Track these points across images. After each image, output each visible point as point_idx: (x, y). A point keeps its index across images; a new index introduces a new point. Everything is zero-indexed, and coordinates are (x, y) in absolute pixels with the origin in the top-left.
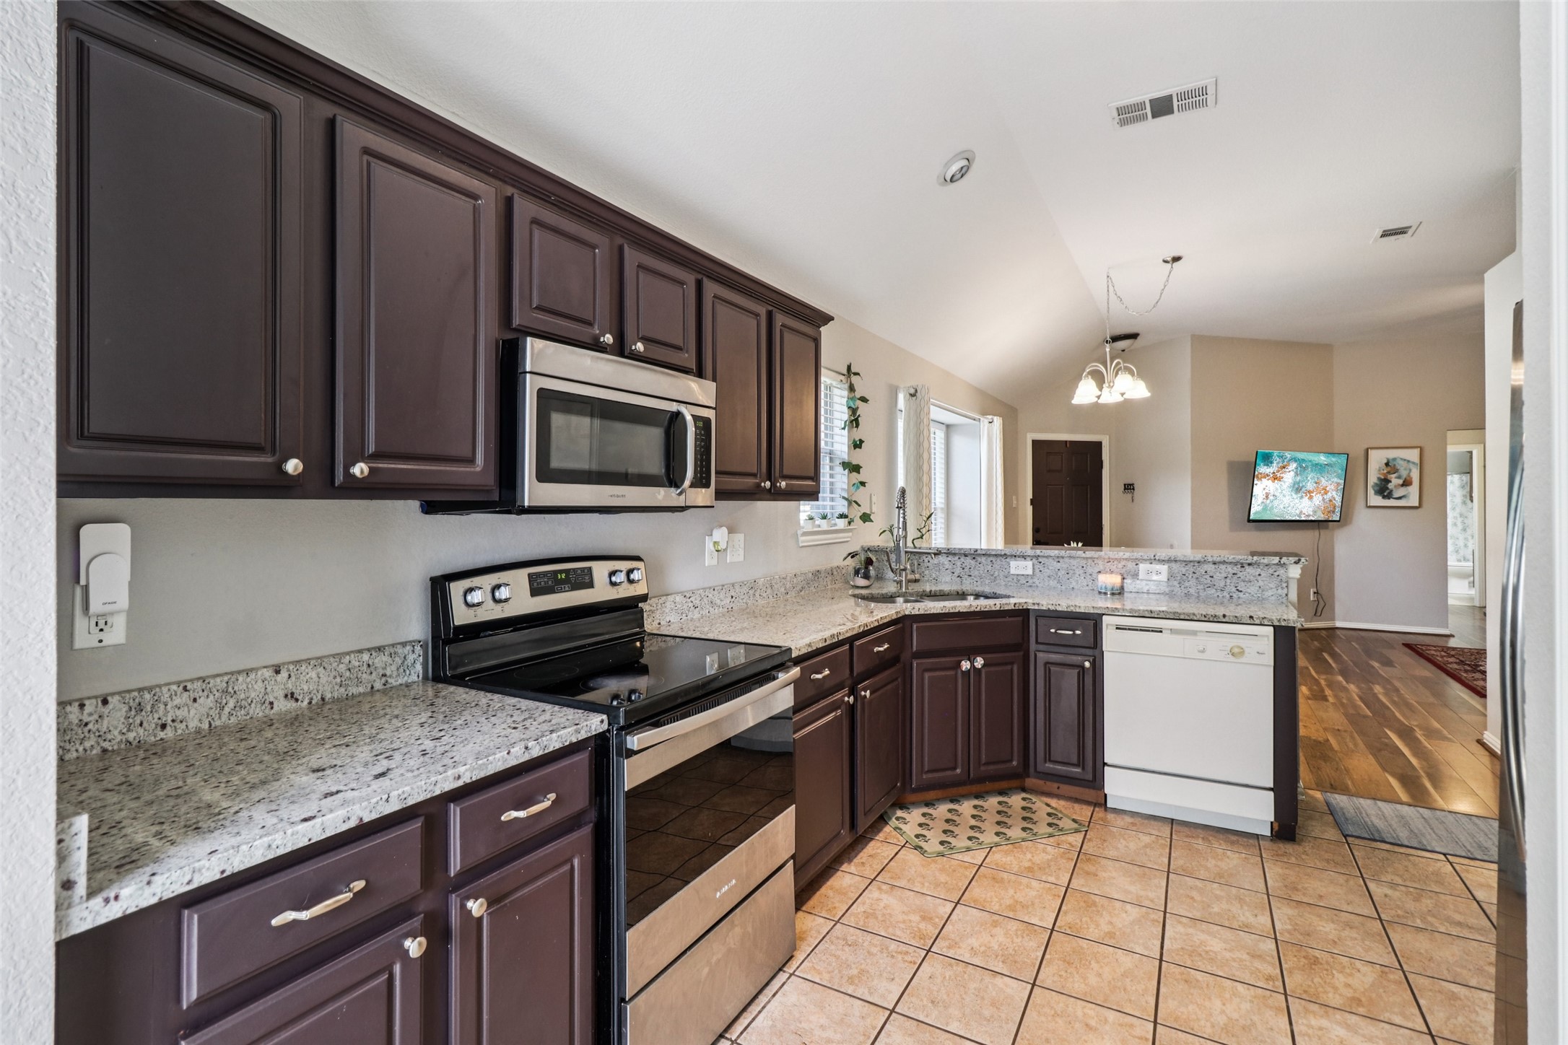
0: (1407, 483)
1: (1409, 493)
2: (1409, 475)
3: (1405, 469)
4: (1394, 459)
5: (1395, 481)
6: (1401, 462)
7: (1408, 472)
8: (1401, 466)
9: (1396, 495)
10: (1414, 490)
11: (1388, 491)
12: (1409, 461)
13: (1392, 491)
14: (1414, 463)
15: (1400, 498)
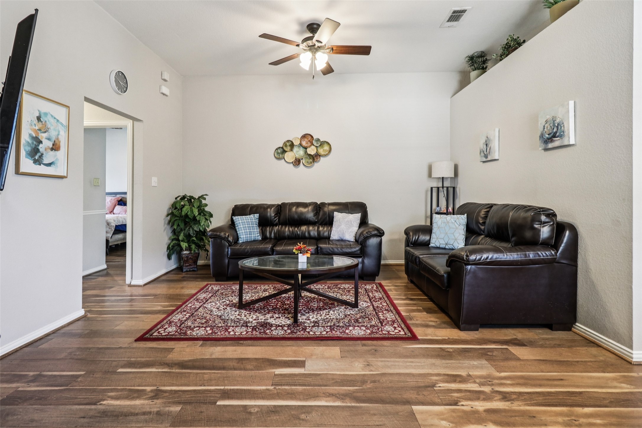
0: (55, 147)
1: (57, 159)
2: (58, 139)
3: (55, 130)
4: (46, 114)
5: (46, 144)
6: (52, 120)
7: (57, 133)
8: (51, 123)
9: (46, 161)
10: (61, 154)
11: (39, 154)
12: (58, 121)
13: (42, 154)
14: (62, 124)
15: (49, 165)
